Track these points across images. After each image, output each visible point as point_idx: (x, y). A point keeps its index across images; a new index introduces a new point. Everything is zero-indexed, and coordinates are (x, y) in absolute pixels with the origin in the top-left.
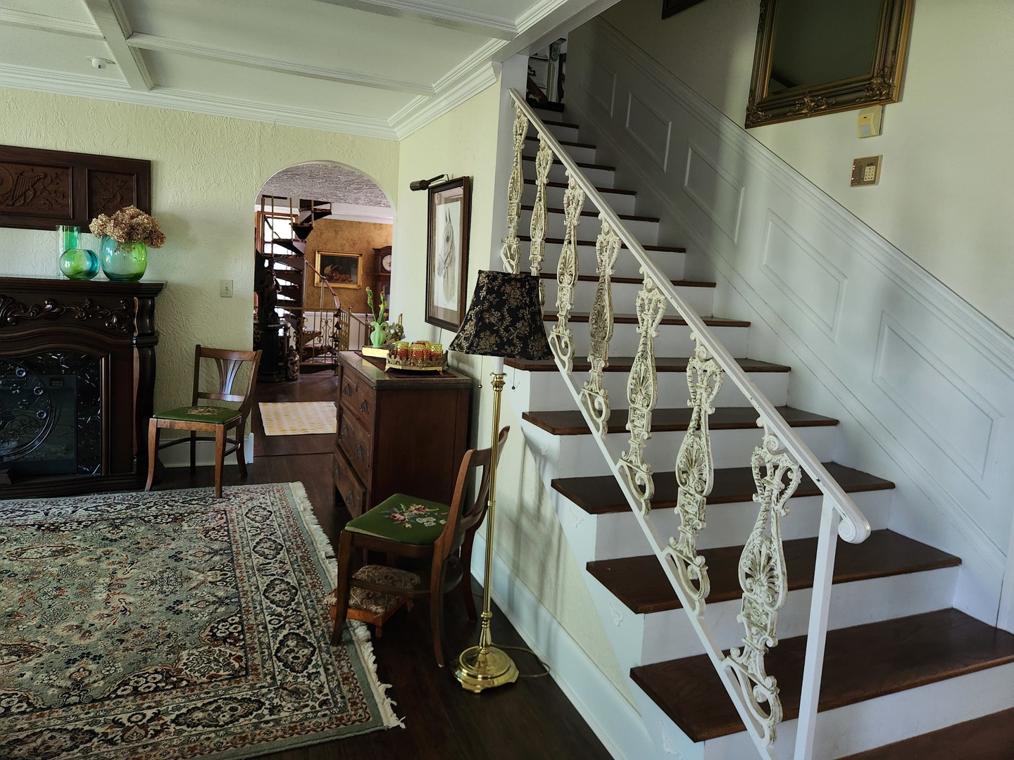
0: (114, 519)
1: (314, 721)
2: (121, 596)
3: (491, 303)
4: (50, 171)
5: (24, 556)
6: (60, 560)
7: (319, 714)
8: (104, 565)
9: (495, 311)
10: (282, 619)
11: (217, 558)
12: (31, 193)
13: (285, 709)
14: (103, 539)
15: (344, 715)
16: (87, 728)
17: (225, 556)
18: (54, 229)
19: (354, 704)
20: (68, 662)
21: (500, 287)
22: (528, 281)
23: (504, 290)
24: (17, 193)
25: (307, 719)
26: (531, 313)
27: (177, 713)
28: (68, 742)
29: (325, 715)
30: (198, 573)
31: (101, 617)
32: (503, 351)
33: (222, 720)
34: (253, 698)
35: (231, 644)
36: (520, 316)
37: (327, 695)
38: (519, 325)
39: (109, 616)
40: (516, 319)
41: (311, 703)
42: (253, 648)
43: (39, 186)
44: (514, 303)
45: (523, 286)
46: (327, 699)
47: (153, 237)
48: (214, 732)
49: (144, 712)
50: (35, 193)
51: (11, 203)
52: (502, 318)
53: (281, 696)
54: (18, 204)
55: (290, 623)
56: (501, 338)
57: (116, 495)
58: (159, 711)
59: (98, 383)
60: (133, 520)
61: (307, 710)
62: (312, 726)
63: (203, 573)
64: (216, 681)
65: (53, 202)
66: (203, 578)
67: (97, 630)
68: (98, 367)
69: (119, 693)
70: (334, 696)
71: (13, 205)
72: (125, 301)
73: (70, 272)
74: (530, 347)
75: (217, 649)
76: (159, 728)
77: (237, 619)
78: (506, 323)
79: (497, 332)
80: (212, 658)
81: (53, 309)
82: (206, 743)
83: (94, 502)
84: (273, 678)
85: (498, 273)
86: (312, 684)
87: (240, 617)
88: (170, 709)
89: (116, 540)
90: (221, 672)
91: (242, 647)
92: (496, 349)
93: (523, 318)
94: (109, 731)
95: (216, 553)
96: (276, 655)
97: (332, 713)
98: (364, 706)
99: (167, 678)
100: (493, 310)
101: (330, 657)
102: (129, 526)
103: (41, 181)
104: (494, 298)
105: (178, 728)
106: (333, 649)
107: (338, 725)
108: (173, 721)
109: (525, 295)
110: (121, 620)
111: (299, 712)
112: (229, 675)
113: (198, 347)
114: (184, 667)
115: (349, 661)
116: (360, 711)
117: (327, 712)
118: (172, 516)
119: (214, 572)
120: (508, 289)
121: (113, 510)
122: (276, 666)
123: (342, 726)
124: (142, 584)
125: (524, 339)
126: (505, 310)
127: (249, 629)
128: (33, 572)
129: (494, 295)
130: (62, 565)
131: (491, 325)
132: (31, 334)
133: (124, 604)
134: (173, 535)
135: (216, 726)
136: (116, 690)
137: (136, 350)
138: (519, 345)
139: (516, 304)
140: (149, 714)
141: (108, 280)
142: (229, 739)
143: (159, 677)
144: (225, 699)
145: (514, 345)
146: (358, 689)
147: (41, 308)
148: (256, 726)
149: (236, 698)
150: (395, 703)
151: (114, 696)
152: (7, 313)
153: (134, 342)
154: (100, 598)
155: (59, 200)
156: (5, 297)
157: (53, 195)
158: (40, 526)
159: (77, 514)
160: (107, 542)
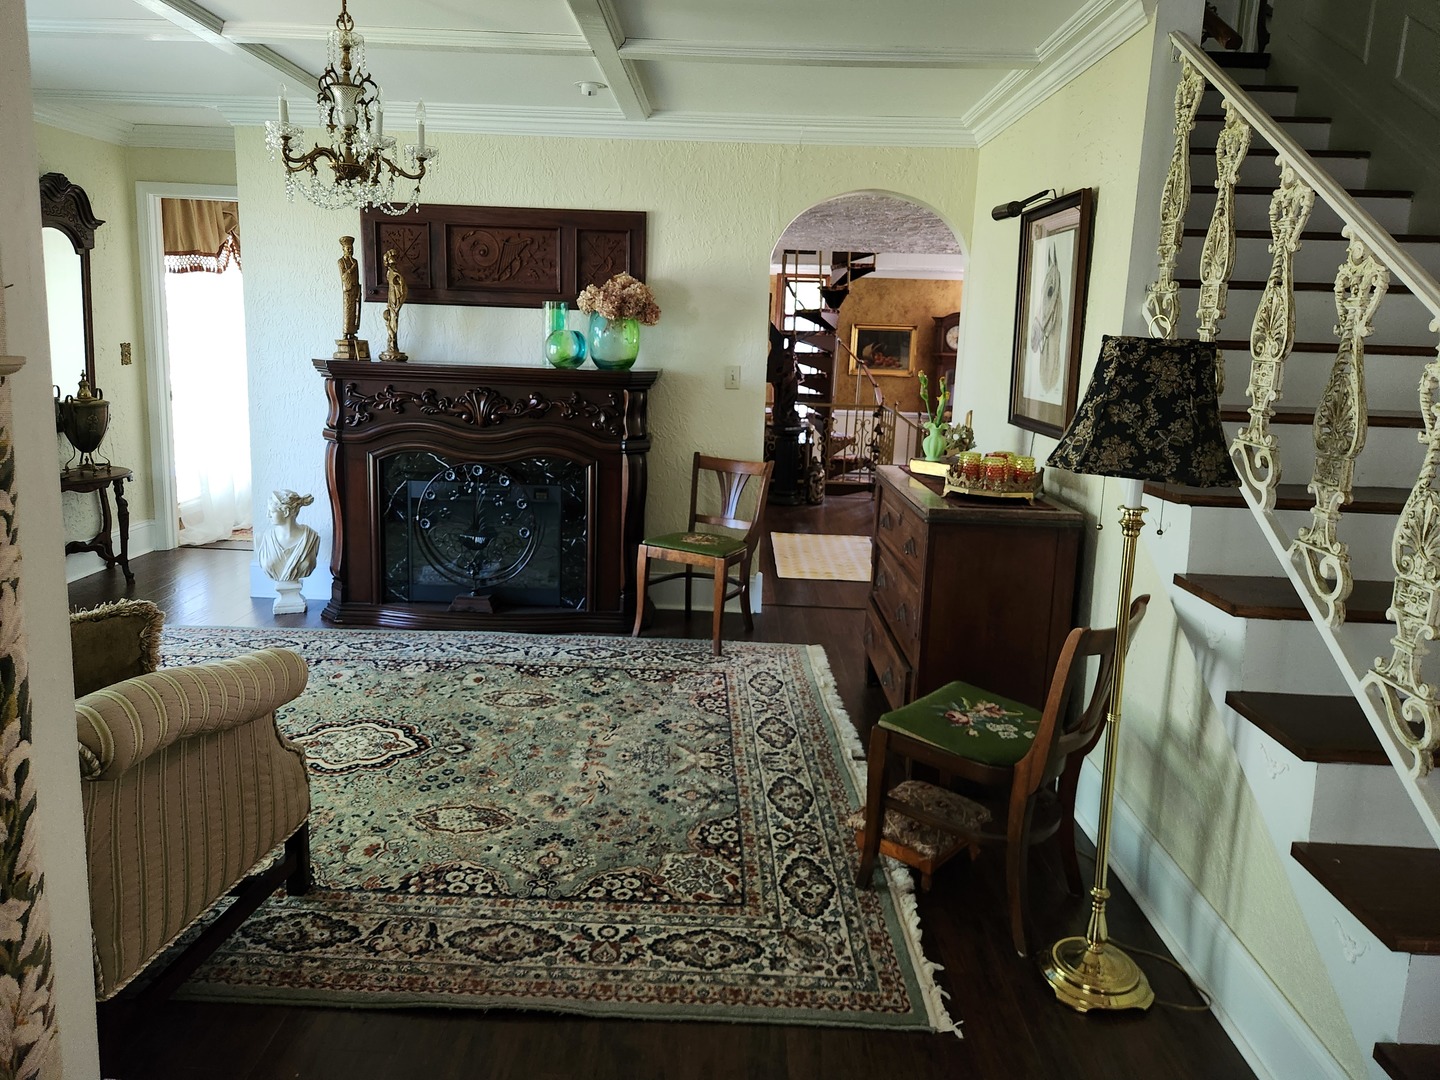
0: (597, 668)
1: (830, 993)
2: (600, 768)
3: (1123, 389)
4: (537, 234)
5: (500, 701)
6: (538, 712)
7: (837, 984)
8: (583, 725)
9: (1130, 403)
10: (790, 835)
11: (711, 736)
12: (517, 264)
13: (792, 965)
14: (584, 692)
15: (873, 994)
16: (552, 931)
17: (721, 735)
18: (541, 306)
19: (887, 982)
20: (538, 842)
21: (1141, 362)
22: (1195, 351)
23: (1149, 368)
24: (503, 266)
25: (819, 987)
26: (1198, 407)
27: (655, 936)
28: (532, 945)
29: (845, 988)
30: (688, 753)
31: (576, 790)
32: (1142, 470)
33: (710, 960)
34: (750, 939)
35: (724, 856)
36: (1178, 410)
37: (848, 958)
38: (1174, 426)
39: (585, 790)
40: (1168, 415)
41: (827, 966)
42: (752, 869)
43: (526, 254)
44: (1165, 390)
45: (1185, 359)
46: (849, 965)
47: (645, 312)
48: (699, 974)
49: (618, 926)
50: (521, 262)
51: (497, 277)
52: (1144, 415)
53: (786, 946)
54: (504, 278)
55: (801, 842)
56: (1140, 447)
57: (601, 638)
58: (634, 928)
59: (584, 496)
60: (618, 672)
61: (820, 974)
62: (827, 999)
63: (695, 753)
64: (703, 904)
65: (540, 273)
66: (694, 761)
67: (570, 807)
68: (583, 477)
69: (590, 894)
70: (858, 963)
71: (499, 279)
72: (614, 395)
73: (556, 359)
74: (1194, 465)
75: (707, 859)
76: (633, 952)
77: (733, 824)
78: (1150, 423)
79: (1133, 438)
80: (700, 871)
81: (538, 404)
82: (688, 987)
83: (578, 645)
84: (777, 916)
85: (1139, 339)
86: (829, 938)
87: (737, 822)
88: (647, 929)
89: (597, 695)
90: (711, 894)
91: (738, 865)
92: (1130, 466)
93: (1183, 414)
94: (576, 941)
95: (710, 728)
96: (781, 885)
97: (855, 987)
98: (902, 989)
99: (646, 887)
100: (1127, 401)
101: (855, 904)
102: (613, 679)
103: (528, 247)
104: (1130, 381)
105: (655, 957)
106: (859, 893)
107: (863, 1008)
108: (650, 947)
109: (1188, 376)
110: (598, 799)
111: (809, 974)
112: (721, 899)
113: (697, 454)
114: (667, 876)
115: (882, 916)
116: (896, 995)
117: (848, 984)
118: (661, 673)
119: (707, 754)
120: (1156, 365)
121: (596, 656)
122: (781, 901)
123: (868, 1010)
124: (624, 756)
125: (1183, 451)
126: (1149, 401)
127: (748, 840)
128: (508, 723)
129: (1130, 377)
130: (539, 719)
131: (1123, 426)
132: (514, 435)
133: (602, 778)
134: (663, 698)
135: (701, 967)
136: (587, 890)
137: (625, 456)
138: (1174, 461)
139: (1170, 391)
140: (623, 930)
141: (596, 368)
142: (718, 988)
143: (637, 883)
144: (715, 932)
145: (1165, 461)
146: (893, 961)
147: (526, 403)
148: (752, 979)
149: (728, 934)
150: (948, 997)
151: (584, 897)
152: (490, 410)
153: (624, 447)
154: (577, 767)
155: (547, 270)
156: (489, 391)
157: (541, 264)
158: (520, 667)
159: (559, 656)
160: (588, 696)
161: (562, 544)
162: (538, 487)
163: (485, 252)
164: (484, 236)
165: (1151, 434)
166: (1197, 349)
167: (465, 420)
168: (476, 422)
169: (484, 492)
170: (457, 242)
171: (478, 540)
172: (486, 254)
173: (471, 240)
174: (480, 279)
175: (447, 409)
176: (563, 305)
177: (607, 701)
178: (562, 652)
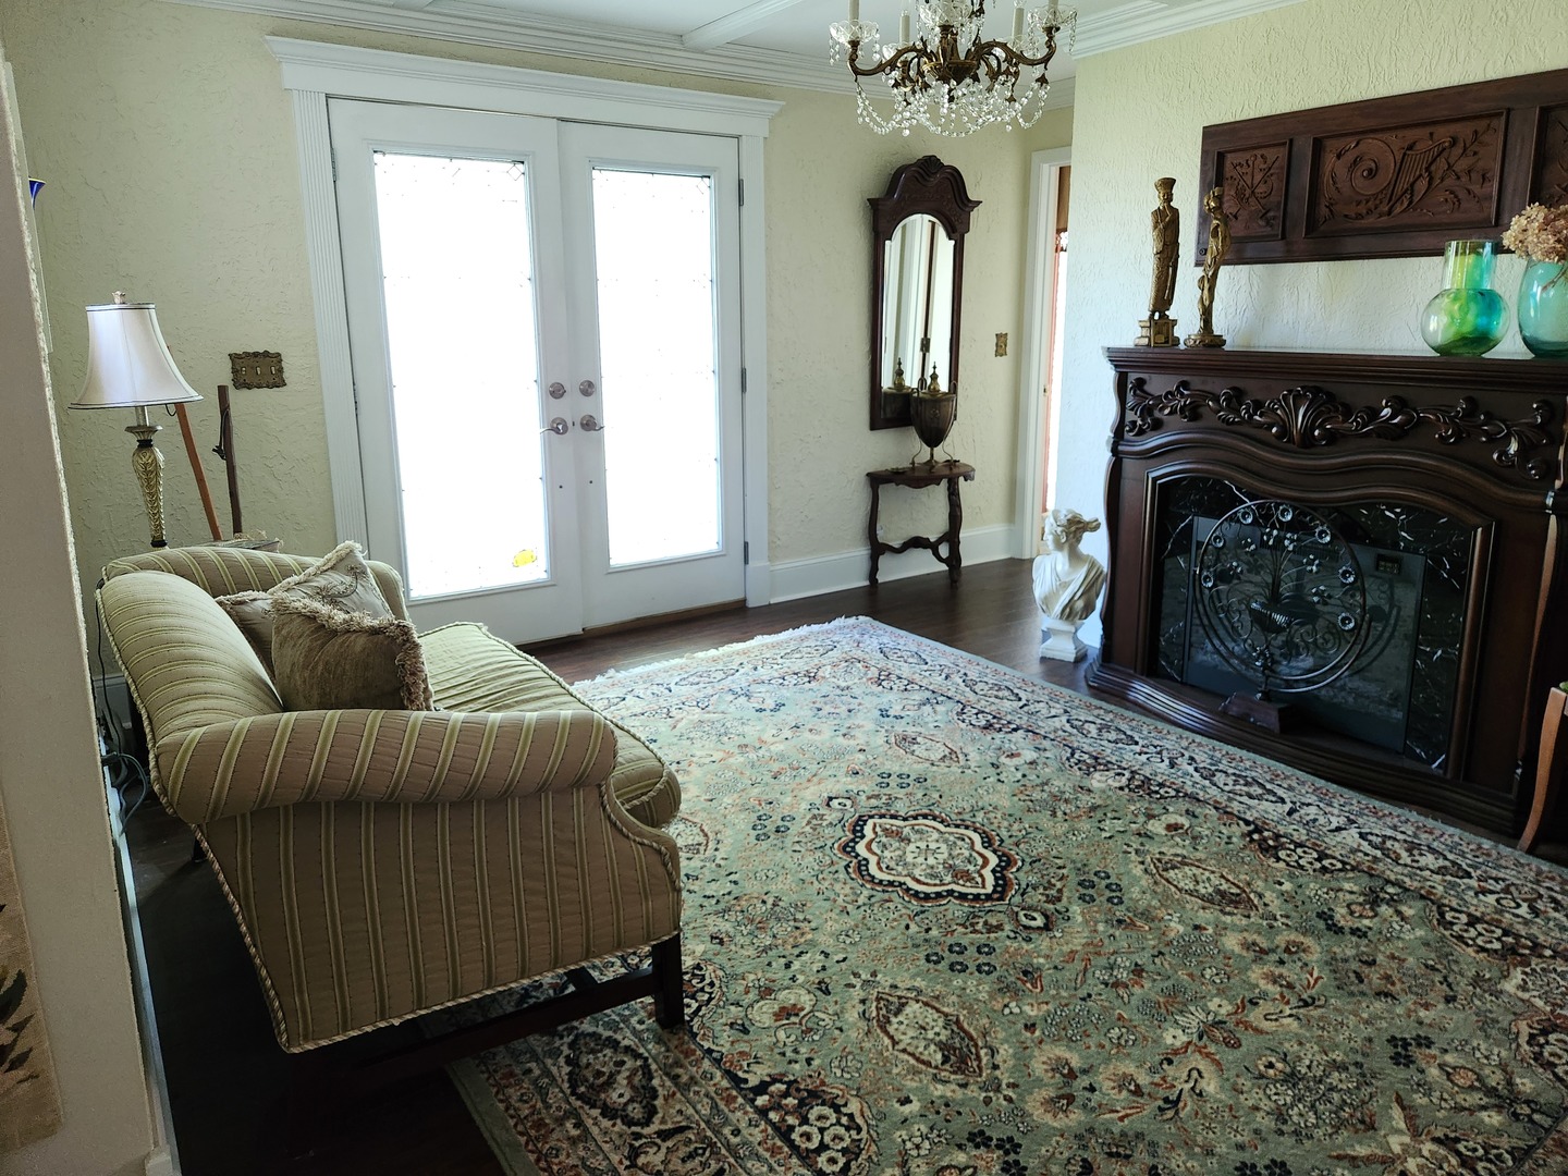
0: (1388, 881)
2: (1203, 1065)
4: (1463, 129)
5: (1171, 874)
6: (1206, 916)
8: (1256, 974)
11: (1493, 1119)
14: (1320, 915)
17: (1517, 1128)
20: (974, 1136)
24: (1399, 190)
30: (1402, 1125)
31: (1123, 1082)
39: (1138, 1092)
51: (1386, 209)
54: (1398, 209)
59: (1464, 581)
60: (1420, 904)
63: (1416, 1135)
65: (1462, 194)
66: (1397, 1149)
67: (1085, 1106)
68: (1466, 548)
71: (1389, 213)
72: (1544, 404)
73: (1439, 340)
81: (1393, 416)
89: (1339, 930)
102: (1399, 913)
103: (1445, 154)
118: (1510, 940)
119: (1442, 1151)
124: (1271, 1065)
128: (1147, 915)
130: (1196, 927)
133: (1187, 1086)
137: (1553, 519)
147: (1374, 413)
152: (1314, 421)
153: (1549, 501)
154: (1169, 1040)
155: (1476, 188)
156: (1316, 391)
157: (1464, 179)
158: (1258, 830)
159: (1339, 837)
160: (1321, 925)
161: (1416, 654)
162: (1383, 552)
167: (1275, 435)
169: (1291, 548)
170: (1329, 160)
171: (1280, 618)
172: (1372, 173)
173: (1349, 157)
174: (1359, 216)
175: (1251, 417)
176: (1488, 247)
177: (1347, 948)
178: (1354, 832)
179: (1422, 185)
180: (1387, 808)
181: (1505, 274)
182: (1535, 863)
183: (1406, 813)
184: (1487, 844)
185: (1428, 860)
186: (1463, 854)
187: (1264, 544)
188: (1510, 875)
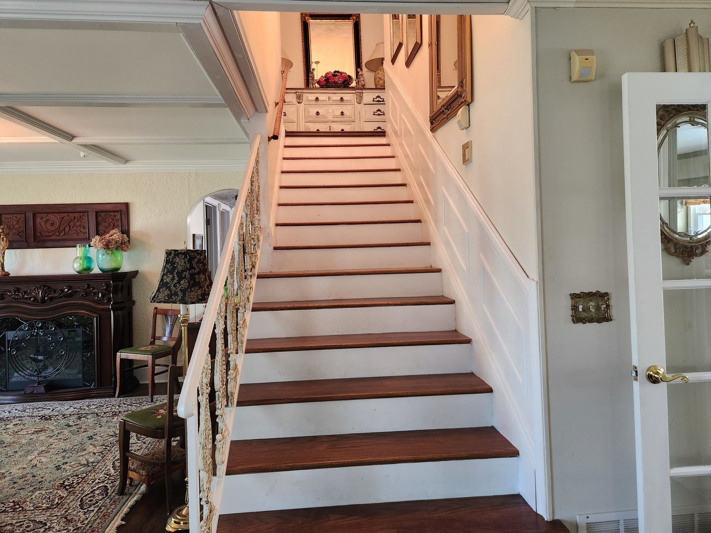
0: (83, 414)
2: (41, 458)
3: (168, 269)
4: (77, 215)
5: (19, 433)
6: (33, 436)
8: (51, 440)
9: (170, 274)
10: (108, 477)
11: (112, 439)
14: (66, 425)
17: (117, 438)
18: (75, 246)
21: (173, 259)
24: (61, 229)
26: (190, 274)
30: (92, 447)
32: (170, 300)
34: (44, 522)
35: (66, 489)
36: (183, 276)
37: (84, 524)
38: (182, 282)
39: (24, 468)
40: (181, 278)
42: (75, 493)
43: (72, 223)
44: (180, 268)
45: (186, 257)
46: (82, 527)
47: (122, 246)
50: (70, 228)
51: (58, 234)
53: (59, 522)
54: (61, 235)
55: (109, 480)
56: (171, 291)
57: (98, 400)
59: (93, 332)
60: (92, 415)
63: (96, 447)
64: (36, 510)
65: (79, 231)
66: (92, 450)
68: (92, 324)
70: (87, 525)
71: (59, 235)
72: (106, 284)
73: (78, 270)
74: (187, 296)
75: (56, 491)
77: (84, 475)
78: (175, 281)
79: (169, 288)
80: (48, 497)
81: (68, 291)
83: (83, 404)
84: (67, 511)
85: (172, 250)
86: (84, 517)
87: (88, 475)
89: (71, 426)
90: (44, 505)
91: (70, 492)
92: (167, 298)
93: (185, 277)
95: (114, 435)
96: (82, 498)
102: (87, 418)
103: (73, 221)
109: (187, 263)
110: (27, 471)
112: (46, 507)
113: (156, 308)
114: (29, 500)
115: (118, 505)
118: (114, 413)
119: (102, 447)
120: (177, 260)
121: (88, 409)
122: (75, 505)
124: (59, 452)
125: (184, 291)
126: (175, 273)
127: (84, 481)
128: (13, 442)
129: (170, 265)
130: (31, 439)
131: (167, 283)
132: (57, 306)
133: (38, 462)
137: (112, 312)
138: (181, 295)
141: (101, 272)
143: (12, 505)
144: (29, 520)
145: (178, 296)
146: (104, 523)
147: (63, 291)
149: (36, 521)
152: (45, 294)
153: (110, 307)
154: (30, 458)
155: (82, 230)
156: (44, 286)
157: (79, 228)
158: (43, 417)
159: (68, 410)
160: (67, 427)
161: (83, 356)
162: (70, 329)
163: (52, 223)
164: (52, 217)
165: (175, 286)
166: (189, 253)
167: (32, 301)
168: (38, 302)
169: (42, 334)
170: (38, 220)
171: (40, 358)
172: (52, 224)
173: (45, 219)
174: (50, 236)
175: (23, 296)
176: (87, 246)
177: (75, 428)
178: (72, 408)
179: (67, 229)
180: (80, 401)
181: (93, 252)
182: (119, 399)
183: (86, 400)
184: (107, 399)
185: (93, 407)
186: (102, 403)
187: (32, 335)
188: (114, 403)
